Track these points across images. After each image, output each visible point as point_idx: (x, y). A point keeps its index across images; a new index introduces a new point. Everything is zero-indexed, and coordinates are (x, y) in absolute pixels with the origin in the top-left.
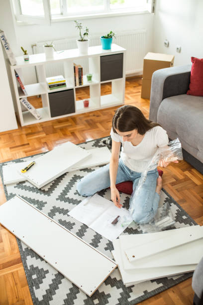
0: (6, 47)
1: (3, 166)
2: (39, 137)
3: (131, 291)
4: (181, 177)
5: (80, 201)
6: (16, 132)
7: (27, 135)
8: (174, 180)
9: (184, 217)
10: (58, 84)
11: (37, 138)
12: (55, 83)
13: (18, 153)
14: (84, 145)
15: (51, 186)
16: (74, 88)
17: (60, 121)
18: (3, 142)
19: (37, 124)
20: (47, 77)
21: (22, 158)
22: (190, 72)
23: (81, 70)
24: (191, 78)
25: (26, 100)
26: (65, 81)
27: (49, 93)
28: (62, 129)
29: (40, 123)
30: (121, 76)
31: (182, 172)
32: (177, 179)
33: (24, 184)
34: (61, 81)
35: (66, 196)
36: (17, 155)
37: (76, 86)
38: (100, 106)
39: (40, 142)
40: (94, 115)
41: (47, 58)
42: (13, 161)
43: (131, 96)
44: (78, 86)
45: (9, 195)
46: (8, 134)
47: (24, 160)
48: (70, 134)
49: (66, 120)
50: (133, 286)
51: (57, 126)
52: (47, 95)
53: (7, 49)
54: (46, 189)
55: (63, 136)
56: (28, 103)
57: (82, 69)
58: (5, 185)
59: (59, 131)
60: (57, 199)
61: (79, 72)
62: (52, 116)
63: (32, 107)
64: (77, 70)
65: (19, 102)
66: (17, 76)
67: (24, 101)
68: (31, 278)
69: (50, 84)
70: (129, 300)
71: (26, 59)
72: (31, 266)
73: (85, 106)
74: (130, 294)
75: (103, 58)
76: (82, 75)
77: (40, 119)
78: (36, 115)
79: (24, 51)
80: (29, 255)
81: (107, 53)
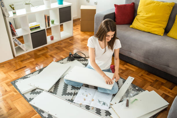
0: (2, 5)
1: (16, 83)
2: (31, 62)
4: (124, 69)
5: (77, 93)
6: (13, 61)
7: (22, 61)
8: (122, 71)
9: (137, 88)
10: (35, 27)
11: (30, 62)
12: (33, 26)
13: (21, 73)
14: (61, 61)
15: (54, 88)
16: (45, 29)
17: (39, 50)
18: (7, 68)
19: (25, 54)
20: (29, 23)
21: (26, 76)
22: (115, 13)
23: (48, 17)
25: (17, 40)
26: (39, 25)
27: (31, 33)
28: (43, 55)
29: (27, 53)
30: (70, 20)
31: (123, 66)
32: (123, 70)
33: (36, 91)
34: (37, 25)
35: (67, 92)
36: (21, 74)
37: (46, 27)
38: (60, 38)
39: (33, 64)
40: (59, 44)
41: (27, 11)
42: (21, 79)
43: (75, 31)
44: (48, 27)
45: (29, 100)
46: (8, 63)
47: (28, 76)
48: (50, 57)
49: (43, 49)
51: (39, 53)
52: (30, 34)
53: (3, 6)
54: (53, 91)
55: (45, 58)
56: (18, 41)
57: (49, 17)
58: (23, 94)
59: (41, 56)
60: (62, 95)
61: (47, 18)
62: (34, 48)
63: (21, 43)
64: (46, 18)
65: (12, 41)
66: (10, 23)
67: (15, 40)
69: (30, 27)
71: (14, 13)
73: (51, 39)
75: (60, 10)
76: (49, 20)
77: (26, 51)
78: (24, 48)
79: (12, 7)
81: (62, 7)
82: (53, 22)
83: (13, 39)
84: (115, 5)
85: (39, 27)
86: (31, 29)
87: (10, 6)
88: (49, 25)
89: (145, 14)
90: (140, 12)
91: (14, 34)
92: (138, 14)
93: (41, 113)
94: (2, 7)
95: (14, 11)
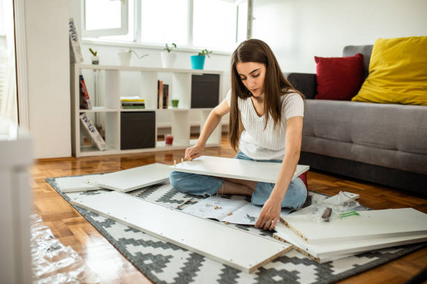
0: (72, 36)
3: (332, 267)
10: (134, 103)
16: (156, 110)
19: (100, 156)
23: (166, 88)
24: (318, 79)
25: (88, 118)
26: (143, 101)
27: (122, 112)
29: (104, 156)
35: (172, 199)
37: (158, 108)
38: (189, 144)
44: (162, 109)
50: (331, 262)
52: (119, 114)
53: (74, 40)
57: (167, 86)
58: (63, 193)
60: (157, 201)
61: (164, 90)
62: (123, 148)
63: (95, 129)
64: (161, 87)
65: (78, 117)
66: (81, 78)
67: (85, 117)
68: (142, 263)
69: (123, 101)
70: (334, 273)
71: (95, 63)
72: (137, 253)
73: (167, 143)
74: (332, 269)
75: (194, 77)
76: (168, 95)
77: (104, 150)
78: (100, 142)
79: (93, 53)
80: (128, 243)
81: (199, 72)
82: (176, 103)
83: (81, 114)
84: (317, 59)
85: (142, 105)
86: (124, 105)
87: (91, 50)
88: (165, 105)
89: (387, 65)
90: (376, 64)
91: (84, 106)
92: (370, 70)
93: (92, 217)
94: (73, 42)
95: (95, 59)
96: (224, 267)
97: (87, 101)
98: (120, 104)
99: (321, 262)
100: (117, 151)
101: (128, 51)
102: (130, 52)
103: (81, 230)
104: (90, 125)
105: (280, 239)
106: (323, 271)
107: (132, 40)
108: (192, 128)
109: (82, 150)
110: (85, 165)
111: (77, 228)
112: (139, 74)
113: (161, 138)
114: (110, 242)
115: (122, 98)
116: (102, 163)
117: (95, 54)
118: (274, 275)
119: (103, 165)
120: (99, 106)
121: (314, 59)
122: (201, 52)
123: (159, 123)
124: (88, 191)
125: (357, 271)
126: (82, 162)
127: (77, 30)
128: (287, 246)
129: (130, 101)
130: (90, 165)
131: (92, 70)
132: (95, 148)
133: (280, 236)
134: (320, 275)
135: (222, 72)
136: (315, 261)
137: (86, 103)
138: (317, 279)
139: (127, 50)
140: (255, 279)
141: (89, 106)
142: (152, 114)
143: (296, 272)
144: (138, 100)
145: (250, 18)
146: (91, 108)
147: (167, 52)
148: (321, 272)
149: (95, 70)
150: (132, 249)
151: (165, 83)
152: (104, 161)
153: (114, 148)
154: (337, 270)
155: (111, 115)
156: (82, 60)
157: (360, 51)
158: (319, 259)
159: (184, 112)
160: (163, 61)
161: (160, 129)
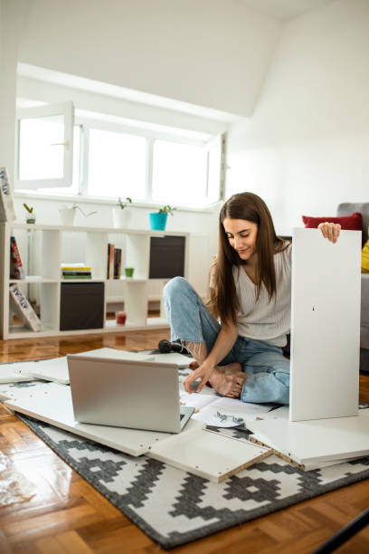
0: (4, 189)
3: (320, 475)
10: (79, 271)
16: (106, 281)
23: (118, 254)
25: (20, 291)
26: (89, 269)
27: (62, 284)
37: (108, 278)
38: (146, 325)
44: (112, 280)
50: (319, 470)
52: (59, 285)
53: (6, 193)
56: (24, 296)
57: (120, 251)
61: (115, 256)
62: (62, 329)
63: (28, 304)
64: (113, 252)
65: (7, 289)
66: (13, 240)
67: (16, 289)
68: (89, 471)
69: (63, 269)
70: (321, 483)
71: (30, 221)
72: (80, 459)
73: (118, 322)
74: (319, 478)
75: (153, 240)
76: (120, 261)
77: (38, 331)
78: (34, 322)
79: (27, 208)
80: (71, 447)
81: (160, 234)
82: (130, 272)
83: (11, 285)
84: (306, 219)
85: (88, 274)
86: (65, 274)
87: (25, 205)
88: (117, 275)
91: (15, 274)
94: (4, 196)
95: (30, 216)
96: (188, 476)
97: (19, 268)
98: (60, 273)
99: (306, 470)
100: (55, 332)
101: (72, 208)
102: (74, 208)
103: (12, 430)
104: (23, 299)
105: (257, 441)
106: (308, 480)
107: (77, 192)
108: (151, 303)
109: (11, 330)
110: (14, 349)
111: (7, 429)
112: (84, 235)
113: (111, 315)
114: (48, 445)
115: (63, 265)
116: (35, 348)
117: (30, 211)
118: (249, 486)
119: (38, 350)
120: (33, 275)
121: (302, 220)
122: (162, 208)
123: (109, 297)
124: (20, 383)
125: (349, 480)
126: (10, 346)
127: (9, 182)
128: (265, 450)
129: (73, 269)
130: (22, 350)
131: (25, 231)
132: (27, 328)
133: (258, 439)
134: (304, 485)
135: (188, 234)
136: (299, 469)
137: (18, 271)
138: (301, 490)
139: (70, 206)
140: (226, 489)
141: (21, 275)
142: (100, 285)
143: (275, 482)
144: (83, 269)
145: (223, 167)
146: (24, 278)
147: (120, 207)
148: (306, 482)
149: (29, 230)
150: (76, 454)
151: (116, 247)
152: (38, 344)
153: (51, 328)
154: (326, 480)
155: (48, 287)
156: (14, 218)
157: (358, 210)
158: (304, 466)
159: (140, 284)
160: (115, 220)
161: (109, 304)
